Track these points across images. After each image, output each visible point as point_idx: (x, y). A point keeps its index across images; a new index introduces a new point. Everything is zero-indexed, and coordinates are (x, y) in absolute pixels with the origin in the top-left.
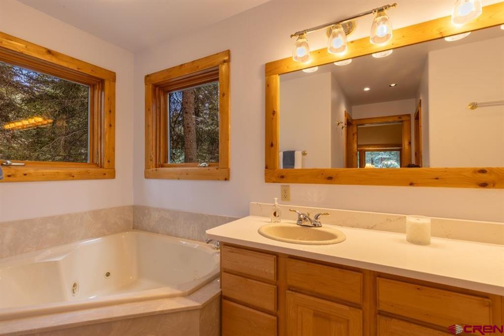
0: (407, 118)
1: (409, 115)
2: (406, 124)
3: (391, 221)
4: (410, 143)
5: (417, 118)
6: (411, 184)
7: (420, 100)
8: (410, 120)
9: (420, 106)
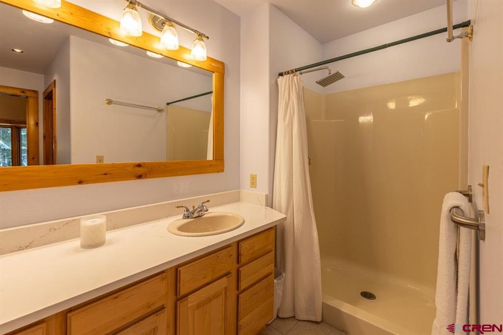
0: (33, 94)
1: (36, 92)
2: (31, 101)
3: (55, 229)
4: (37, 124)
5: (49, 97)
6: (80, 182)
7: (55, 80)
8: (38, 98)
9: (55, 87)
